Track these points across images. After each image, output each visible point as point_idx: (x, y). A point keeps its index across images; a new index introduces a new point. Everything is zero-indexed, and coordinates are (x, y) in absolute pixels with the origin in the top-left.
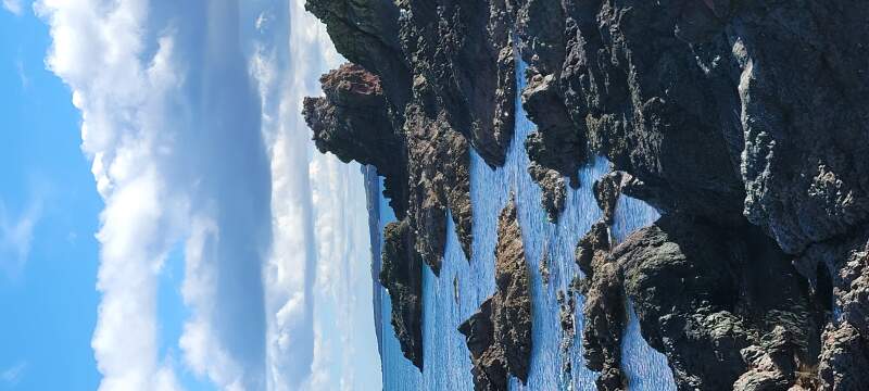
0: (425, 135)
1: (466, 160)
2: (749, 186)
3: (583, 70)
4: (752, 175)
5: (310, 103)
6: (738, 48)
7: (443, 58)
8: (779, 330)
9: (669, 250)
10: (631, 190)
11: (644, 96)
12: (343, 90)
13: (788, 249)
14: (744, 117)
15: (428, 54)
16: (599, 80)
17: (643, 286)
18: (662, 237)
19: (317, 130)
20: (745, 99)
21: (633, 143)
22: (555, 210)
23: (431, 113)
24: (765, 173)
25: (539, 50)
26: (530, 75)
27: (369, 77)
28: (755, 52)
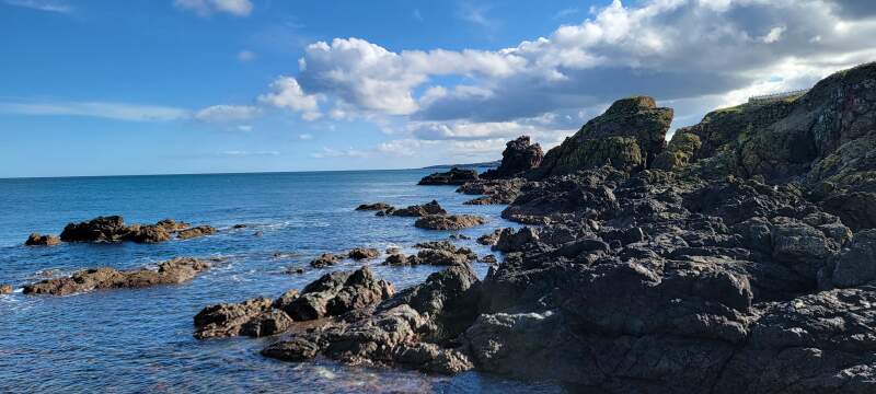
0: (514, 186)
1: (503, 203)
2: (493, 316)
3: (540, 251)
4: (497, 318)
5: (527, 139)
6: (549, 313)
7: (546, 194)
8: (435, 327)
9: (467, 284)
10: (491, 269)
11: (529, 275)
12: (532, 153)
13: (468, 331)
14: (521, 315)
15: (547, 188)
16: (537, 257)
17: (452, 273)
18: (472, 282)
19: (517, 142)
20: (528, 315)
21: (510, 270)
22: (482, 241)
23: (523, 189)
24: (498, 323)
25: (549, 234)
26: (539, 230)
27: (538, 163)
28: (548, 320)
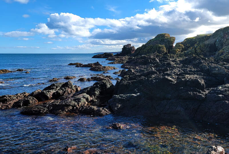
0: (126, 58)
1: (122, 63)
2: (118, 96)
3: (135, 75)
4: (120, 96)
5: (130, 45)
6: (139, 94)
7: (136, 60)
9: (108, 86)
10: (118, 82)
12: (132, 49)
15: (137, 58)
16: (134, 77)
17: (103, 82)
19: (127, 45)
20: (131, 95)
21: (125, 81)
22: (115, 73)
23: (128, 59)
24: (120, 98)
26: (134, 70)
27: (134, 52)
28: (138, 96)
